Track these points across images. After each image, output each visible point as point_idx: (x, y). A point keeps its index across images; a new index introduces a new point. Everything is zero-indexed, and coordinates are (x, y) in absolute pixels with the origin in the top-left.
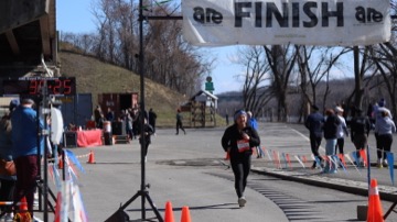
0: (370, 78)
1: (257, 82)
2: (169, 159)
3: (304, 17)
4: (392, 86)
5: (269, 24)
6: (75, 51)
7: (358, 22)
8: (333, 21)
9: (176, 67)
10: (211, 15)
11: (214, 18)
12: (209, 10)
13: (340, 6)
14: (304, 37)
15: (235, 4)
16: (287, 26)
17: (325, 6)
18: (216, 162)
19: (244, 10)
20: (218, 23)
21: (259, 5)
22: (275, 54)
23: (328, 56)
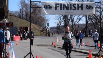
0: (90, 24)
1: (60, 24)
2: (37, 44)
3: (73, 8)
4: (95, 26)
5: (64, 9)
6: (13, 16)
7: (86, 9)
8: (80, 9)
9: (39, 20)
10: (49, 7)
11: (49, 8)
12: (48, 6)
13: (82, 5)
14: (73, 13)
15: (55, 4)
16: (68, 10)
17: (78, 5)
18: (49, 45)
19: (57, 5)
20: (50, 9)
21: (61, 4)
22: (65, 17)
23: (79, 18)
